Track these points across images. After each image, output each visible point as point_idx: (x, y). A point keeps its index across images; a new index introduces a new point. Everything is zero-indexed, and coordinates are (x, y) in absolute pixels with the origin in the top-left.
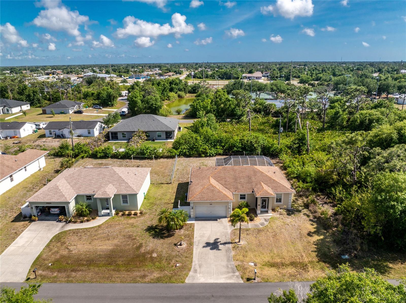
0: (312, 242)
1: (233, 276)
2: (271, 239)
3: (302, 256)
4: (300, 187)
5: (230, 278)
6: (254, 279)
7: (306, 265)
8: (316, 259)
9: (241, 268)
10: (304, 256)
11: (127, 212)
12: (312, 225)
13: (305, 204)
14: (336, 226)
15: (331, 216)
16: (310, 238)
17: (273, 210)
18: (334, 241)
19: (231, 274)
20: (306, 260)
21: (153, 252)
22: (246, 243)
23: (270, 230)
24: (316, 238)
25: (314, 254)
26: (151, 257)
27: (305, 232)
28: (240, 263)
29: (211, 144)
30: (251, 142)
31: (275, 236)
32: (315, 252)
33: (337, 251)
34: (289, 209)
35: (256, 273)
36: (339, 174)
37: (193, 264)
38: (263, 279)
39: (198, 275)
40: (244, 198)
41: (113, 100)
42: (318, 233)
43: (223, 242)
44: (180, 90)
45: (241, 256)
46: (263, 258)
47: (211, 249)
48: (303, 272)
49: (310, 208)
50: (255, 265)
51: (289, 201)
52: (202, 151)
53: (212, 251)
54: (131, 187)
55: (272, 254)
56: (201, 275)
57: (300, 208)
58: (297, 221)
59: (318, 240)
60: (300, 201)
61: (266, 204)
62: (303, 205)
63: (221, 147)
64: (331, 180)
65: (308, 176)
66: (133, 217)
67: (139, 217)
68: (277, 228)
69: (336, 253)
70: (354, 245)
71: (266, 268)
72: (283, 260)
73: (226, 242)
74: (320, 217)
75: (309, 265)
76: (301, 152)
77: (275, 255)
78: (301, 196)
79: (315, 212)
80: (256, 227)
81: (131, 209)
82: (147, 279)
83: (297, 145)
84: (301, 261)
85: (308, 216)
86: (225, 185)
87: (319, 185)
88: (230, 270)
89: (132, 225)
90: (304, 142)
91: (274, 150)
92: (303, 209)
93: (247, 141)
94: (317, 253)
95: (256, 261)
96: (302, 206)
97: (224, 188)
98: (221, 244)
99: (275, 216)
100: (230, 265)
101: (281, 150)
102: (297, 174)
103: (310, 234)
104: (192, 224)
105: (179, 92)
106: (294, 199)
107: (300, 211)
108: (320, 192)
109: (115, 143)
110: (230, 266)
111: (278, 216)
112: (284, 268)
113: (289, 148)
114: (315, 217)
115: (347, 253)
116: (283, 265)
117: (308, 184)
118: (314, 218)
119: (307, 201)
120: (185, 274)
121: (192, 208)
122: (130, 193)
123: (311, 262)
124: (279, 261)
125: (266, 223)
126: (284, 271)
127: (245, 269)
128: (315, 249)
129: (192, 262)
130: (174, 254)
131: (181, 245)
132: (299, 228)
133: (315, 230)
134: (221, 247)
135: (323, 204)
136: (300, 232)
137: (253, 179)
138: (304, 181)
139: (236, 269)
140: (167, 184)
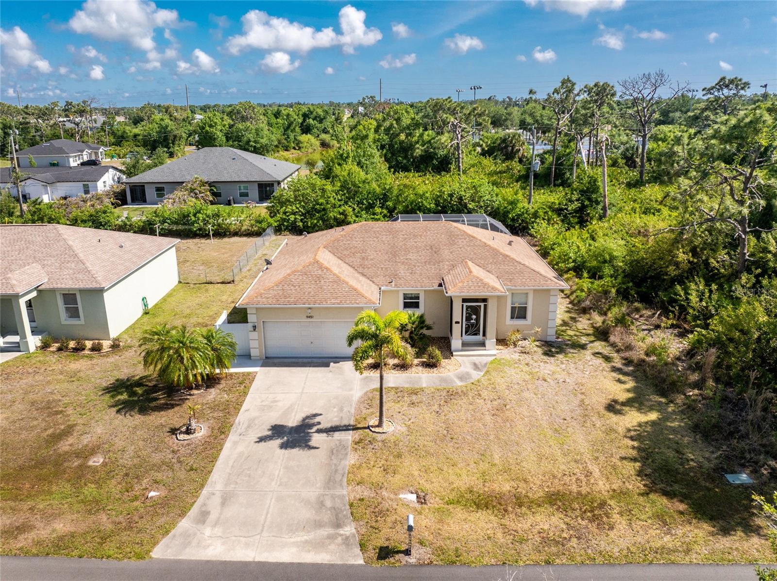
0: (621, 430)
1: (332, 537)
2: (488, 418)
3: (588, 474)
4: (582, 290)
5: (318, 545)
6: (407, 552)
7: (603, 504)
8: (636, 485)
9: (368, 510)
10: (596, 473)
12: (619, 381)
13: (596, 329)
14: (699, 385)
15: (678, 359)
16: (614, 418)
17: (502, 341)
18: (696, 428)
19: (329, 531)
20: (602, 486)
21: (93, 451)
22: (404, 429)
23: (484, 394)
24: (634, 418)
25: (631, 468)
26: (83, 467)
27: (599, 401)
28: (367, 493)
29: (360, 203)
30: (461, 198)
31: (500, 410)
32: (634, 460)
33: (709, 460)
34: (549, 339)
35: (410, 528)
36: (694, 251)
37: (205, 492)
38: (442, 550)
39: (208, 532)
40: (416, 305)
41: (173, 144)
42: (641, 404)
43: (328, 425)
44: (325, 131)
45: (376, 471)
46: (452, 478)
47: (284, 446)
48: (593, 527)
49: (612, 338)
50: (422, 500)
51: (550, 324)
52: (335, 219)
53: (283, 451)
54: (89, 272)
55: (484, 466)
56: (218, 531)
57: (584, 340)
58: (573, 371)
59: (640, 425)
60: (583, 324)
61: (478, 320)
62: (591, 332)
63: (385, 211)
64: (672, 268)
65: (605, 262)
66: (86, 356)
68: (508, 388)
69: (706, 464)
70: (765, 441)
71: (459, 513)
72: (522, 485)
73: (338, 424)
74: (644, 361)
75: (612, 503)
76: (587, 221)
77: (494, 470)
78: (585, 311)
79: (629, 348)
80: (444, 385)
82: (24, 541)
83: (576, 205)
84: (584, 490)
85: (607, 359)
86: (361, 269)
87: (638, 285)
88: (326, 516)
89: (73, 377)
90: (594, 196)
91: (519, 216)
92: (592, 342)
94: (638, 464)
95: (428, 486)
96: (588, 335)
97: (357, 275)
98: (319, 431)
99: (507, 357)
100: (333, 497)
101: (535, 215)
102: (574, 261)
103: (612, 407)
104: (249, 374)
105: (323, 136)
106: (566, 319)
107: (583, 347)
108: (641, 302)
109: (136, 210)
110: (328, 503)
111: (516, 356)
112: (523, 515)
113: (559, 211)
114: (628, 362)
115: (743, 466)
116: (520, 501)
117: (607, 282)
118: (625, 365)
119: (603, 322)
120: (161, 527)
121: (255, 327)
123: (619, 494)
124: (507, 487)
125: (476, 375)
126: (523, 525)
127: (382, 513)
128: (634, 453)
129: (202, 486)
130: (156, 458)
131: (188, 432)
132: (579, 390)
133: (631, 395)
134: (317, 439)
135: (650, 330)
136: (582, 401)
137: (446, 253)
138: (595, 274)
139: (347, 511)
140: (223, 283)
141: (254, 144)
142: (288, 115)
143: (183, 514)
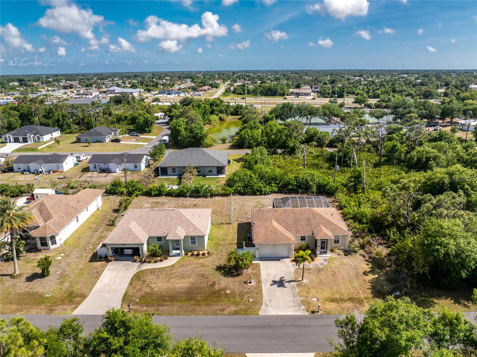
0: (367, 280)
1: (300, 309)
2: (331, 277)
3: (359, 293)
4: (356, 228)
5: (297, 311)
6: (318, 312)
7: (362, 300)
8: (371, 296)
9: (306, 303)
10: (361, 293)
11: (196, 253)
12: (368, 265)
13: (361, 245)
14: (390, 266)
15: (385, 257)
16: (365, 277)
17: (332, 251)
18: (388, 280)
19: (298, 308)
20: (362, 296)
21: (226, 289)
22: (309, 281)
23: (329, 270)
24: (371, 277)
25: (369, 291)
26: (225, 293)
27: (361, 271)
28: (304, 299)
29: (266, 181)
30: (306, 180)
31: (334, 275)
32: (370, 289)
33: (390, 289)
34: (346, 249)
35: (319, 306)
36: (393, 217)
37: (264, 299)
38: (326, 311)
39: (270, 309)
40: (304, 240)
41: (151, 126)
42: (373, 272)
43: (288, 280)
44: (221, 112)
45: (305, 293)
46: (324, 294)
47: (278, 286)
48: (360, 306)
49: (366, 249)
50: (318, 300)
51: (347, 242)
52: (257, 189)
53: (278, 288)
54: (198, 229)
55: (332, 291)
56: (272, 308)
57: (357, 249)
58: (354, 261)
59: (372, 279)
60: (356, 242)
61: (325, 245)
62: (359, 246)
63: (276, 185)
64: (386, 222)
65: (364, 217)
66: (202, 257)
67: (207, 257)
68: (335, 268)
69: (389, 290)
70: (405, 284)
71: (328, 303)
72: (342, 296)
73: (290, 280)
74: (375, 257)
75: (364, 300)
76: (357, 190)
77: (335, 292)
78: (357, 237)
79: (371, 253)
80: (317, 267)
81: (199, 250)
82: (226, 312)
83: (353, 183)
84: (358, 297)
85: (364, 256)
86: (286, 227)
87: (375, 226)
88: (297, 304)
89: (203, 265)
90: (360, 180)
91: (330, 188)
92: (359, 250)
93: (303, 179)
95: (318, 297)
96: (358, 247)
97: (286, 230)
98: (286, 282)
99: (334, 256)
100: (296, 300)
101: (337, 188)
102: (353, 215)
103: (365, 273)
104: (257, 263)
105: (220, 115)
106: (351, 240)
107: (356, 252)
108: (375, 233)
109: (166, 179)
110: (296, 301)
111: (336, 256)
112: (343, 303)
113: (345, 186)
114: (370, 258)
115: (398, 290)
116: (342, 300)
117: (364, 225)
118: (369, 259)
119: (363, 242)
120: (258, 308)
121: (257, 249)
122: (198, 234)
123: (366, 298)
124: (338, 297)
125: (326, 263)
126: (343, 306)
127: (309, 303)
128: (370, 287)
129: (262, 298)
130: (245, 290)
131: (250, 283)
132: (356, 268)
133: (370, 269)
134: (286, 284)
135: (378, 245)
136: (357, 271)
137: (313, 221)
138: (360, 222)
139: (301, 303)
140: (227, 224)
141: (199, 135)
142: (205, 107)
143: (261, 305)
